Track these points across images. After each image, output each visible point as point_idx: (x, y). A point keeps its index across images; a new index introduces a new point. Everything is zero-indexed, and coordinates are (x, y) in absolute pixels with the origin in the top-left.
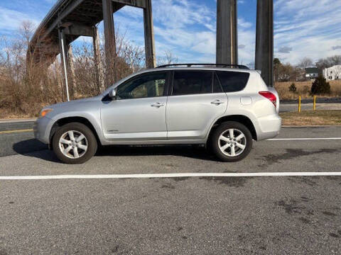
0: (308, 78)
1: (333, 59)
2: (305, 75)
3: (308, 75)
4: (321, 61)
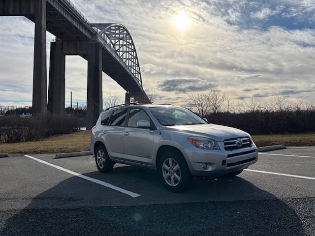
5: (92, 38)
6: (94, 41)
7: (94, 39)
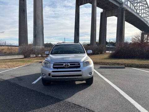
5: (120, 6)
6: (121, 7)
7: (121, 6)
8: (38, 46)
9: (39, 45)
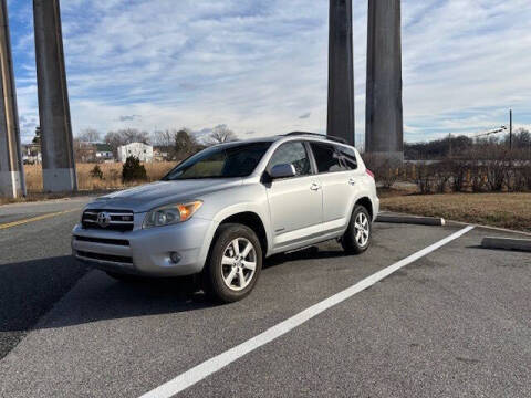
0: (100, 158)
1: (125, 133)
2: (94, 154)
3: (99, 155)
4: (110, 134)
8: (379, 150)
9: (384, 150)
